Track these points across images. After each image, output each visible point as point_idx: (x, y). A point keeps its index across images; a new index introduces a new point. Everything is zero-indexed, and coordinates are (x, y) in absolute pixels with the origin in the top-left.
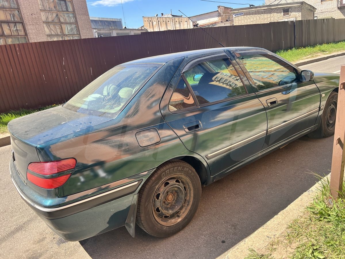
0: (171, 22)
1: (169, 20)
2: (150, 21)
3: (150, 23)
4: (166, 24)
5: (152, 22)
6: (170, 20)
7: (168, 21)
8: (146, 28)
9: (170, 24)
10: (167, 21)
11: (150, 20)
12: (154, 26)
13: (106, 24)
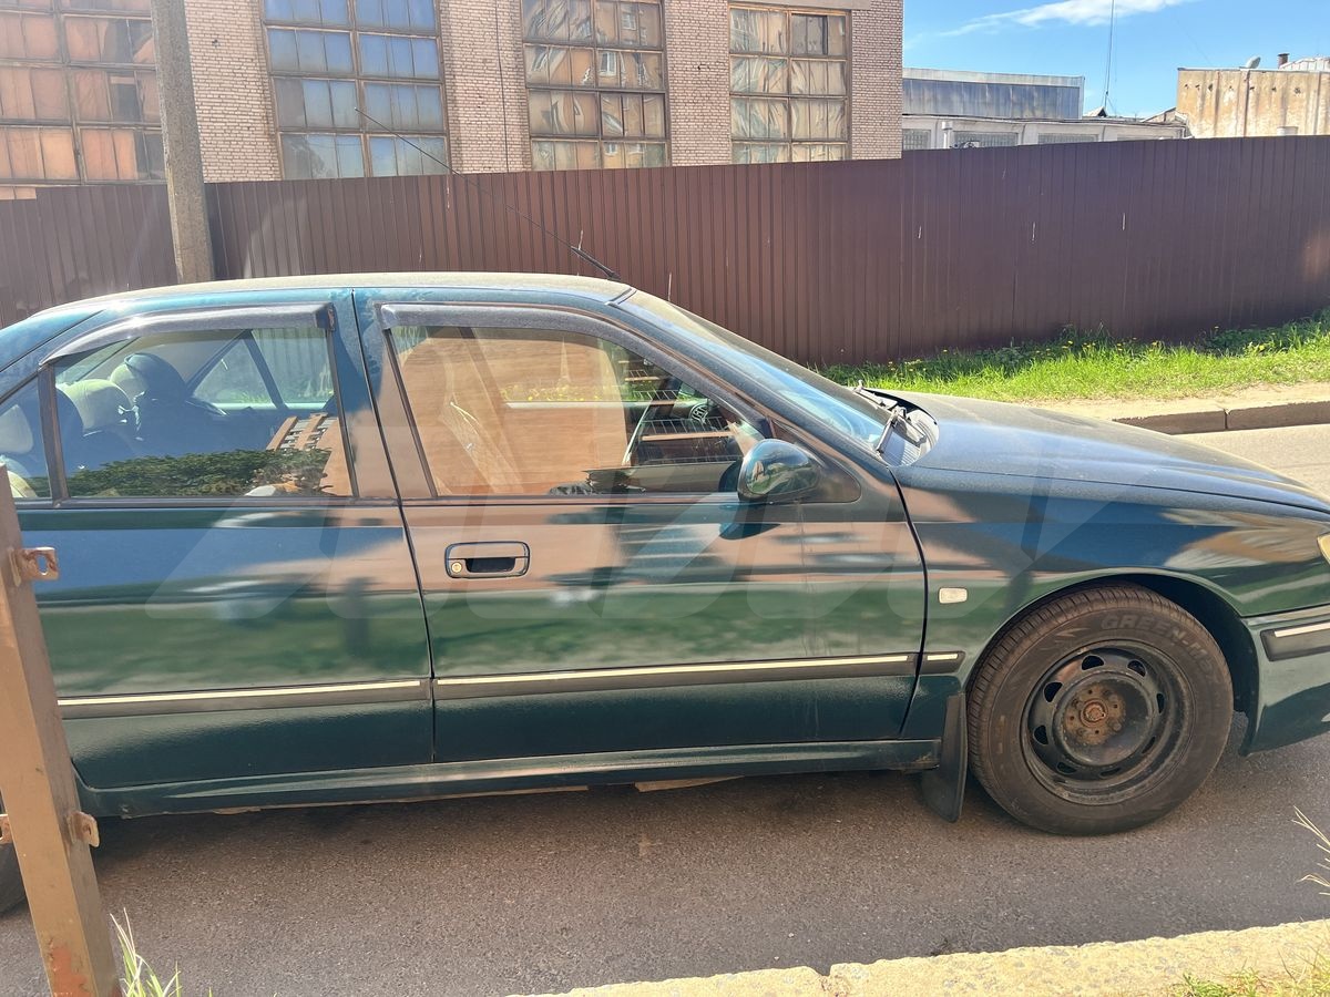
0: (1308, 95)
1: (1303, 86)
2: (1211, 87)
3: (1208, 97)
4: (1284, 101)
5: (1218, 92)
6: (1309, 86)
7: (1298, 91)
8: (1184, 118)
9: (1301, 101)
10: (1293, 88)
11: (1208, 83)
12: (1220, 112)
13: (1014, 98)
